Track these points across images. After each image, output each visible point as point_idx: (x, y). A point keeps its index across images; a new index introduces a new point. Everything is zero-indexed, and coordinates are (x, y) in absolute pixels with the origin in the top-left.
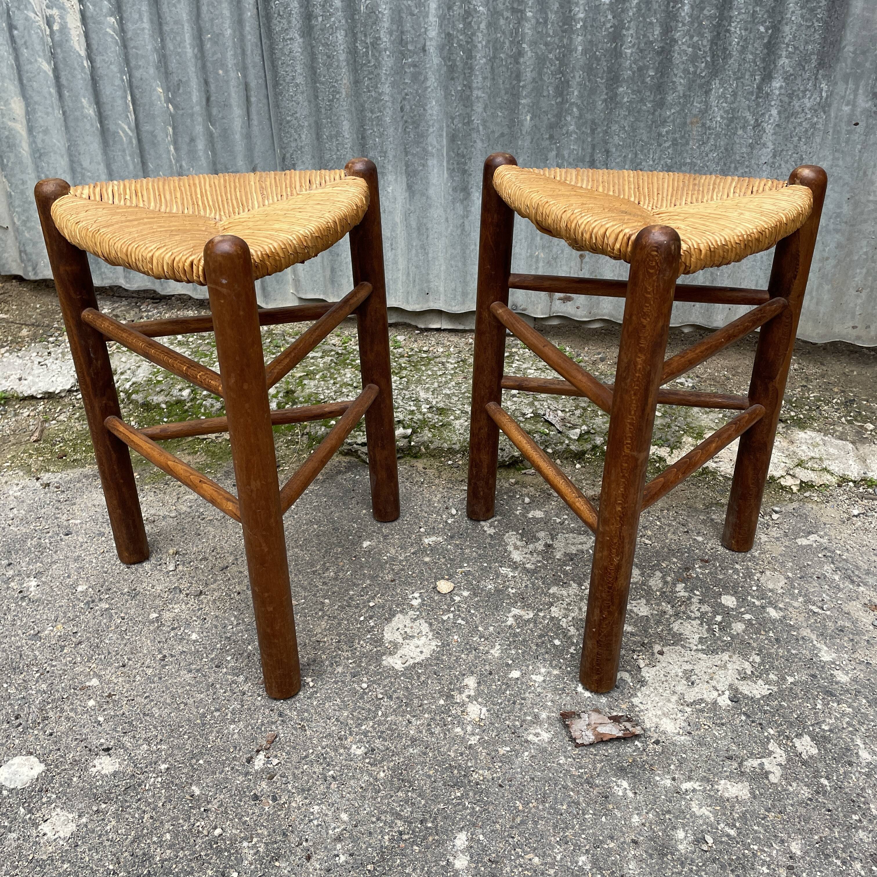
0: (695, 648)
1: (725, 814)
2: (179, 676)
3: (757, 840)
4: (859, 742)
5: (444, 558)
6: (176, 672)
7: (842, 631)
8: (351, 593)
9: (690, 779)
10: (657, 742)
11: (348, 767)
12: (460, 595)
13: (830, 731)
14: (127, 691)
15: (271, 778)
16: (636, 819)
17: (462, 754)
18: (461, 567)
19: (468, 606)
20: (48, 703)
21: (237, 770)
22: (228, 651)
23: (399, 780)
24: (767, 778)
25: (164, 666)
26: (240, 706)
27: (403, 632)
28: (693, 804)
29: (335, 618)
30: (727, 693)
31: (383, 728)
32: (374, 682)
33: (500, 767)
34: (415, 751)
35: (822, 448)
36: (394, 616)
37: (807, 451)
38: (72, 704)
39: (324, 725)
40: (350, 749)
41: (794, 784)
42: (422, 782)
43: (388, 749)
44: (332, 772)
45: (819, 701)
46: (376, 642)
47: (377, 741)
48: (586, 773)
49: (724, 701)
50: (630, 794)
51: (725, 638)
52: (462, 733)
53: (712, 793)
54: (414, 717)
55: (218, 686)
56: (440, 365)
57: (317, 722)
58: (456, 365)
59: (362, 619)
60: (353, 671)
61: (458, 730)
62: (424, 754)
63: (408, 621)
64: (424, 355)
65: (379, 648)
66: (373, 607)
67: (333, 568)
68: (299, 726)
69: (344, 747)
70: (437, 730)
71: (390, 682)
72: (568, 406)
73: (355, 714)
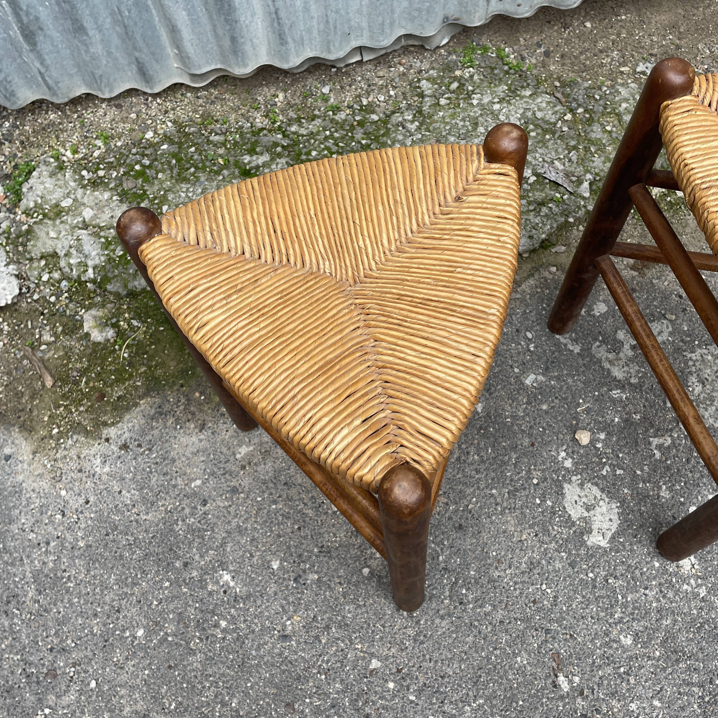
2: (437, 627)
5: (556, 398)
6: (433, 624)
8: (508, 474)
11: (630, 658)
12: (598, 440)
14: (409, 661)
15: (581, 693)
17: (701, 609)
18: (578, 405)
19: (613, 450)
20: (356, 700)
21: (552, 698)
22: (456, 583)
23: (672, 652)
25: (418, 622)
26: (508, 637)
27: (581, 504)
29: (514, 508)
31: (630, 610)
32: (593, 567)
34: (667, 622)
36: (562, 488)
38: (376, 692)
39: (585, 626)
40: (619, 641)
43: (646, 628)
44: (622, 670)
46: (566, 522)
47: (634, 624)
52: (690, 589)
54: (646, 588)
55: (476, 623)
56: (400, 128)
57: (578, 626)
58: (417, 123)
59: (538, 501)
60: (569, 561)
61: (685, 587)
62: (676, 621)
63: (578, 490)
64: (375, 117)
65: (574, 529)
66: (538, 484)
67: (472, 450)
68: (568, 636)
69: (614, 641)
70: (670, 595)
71: (606, 561)
72: (560, 150)
73: (601, 605)
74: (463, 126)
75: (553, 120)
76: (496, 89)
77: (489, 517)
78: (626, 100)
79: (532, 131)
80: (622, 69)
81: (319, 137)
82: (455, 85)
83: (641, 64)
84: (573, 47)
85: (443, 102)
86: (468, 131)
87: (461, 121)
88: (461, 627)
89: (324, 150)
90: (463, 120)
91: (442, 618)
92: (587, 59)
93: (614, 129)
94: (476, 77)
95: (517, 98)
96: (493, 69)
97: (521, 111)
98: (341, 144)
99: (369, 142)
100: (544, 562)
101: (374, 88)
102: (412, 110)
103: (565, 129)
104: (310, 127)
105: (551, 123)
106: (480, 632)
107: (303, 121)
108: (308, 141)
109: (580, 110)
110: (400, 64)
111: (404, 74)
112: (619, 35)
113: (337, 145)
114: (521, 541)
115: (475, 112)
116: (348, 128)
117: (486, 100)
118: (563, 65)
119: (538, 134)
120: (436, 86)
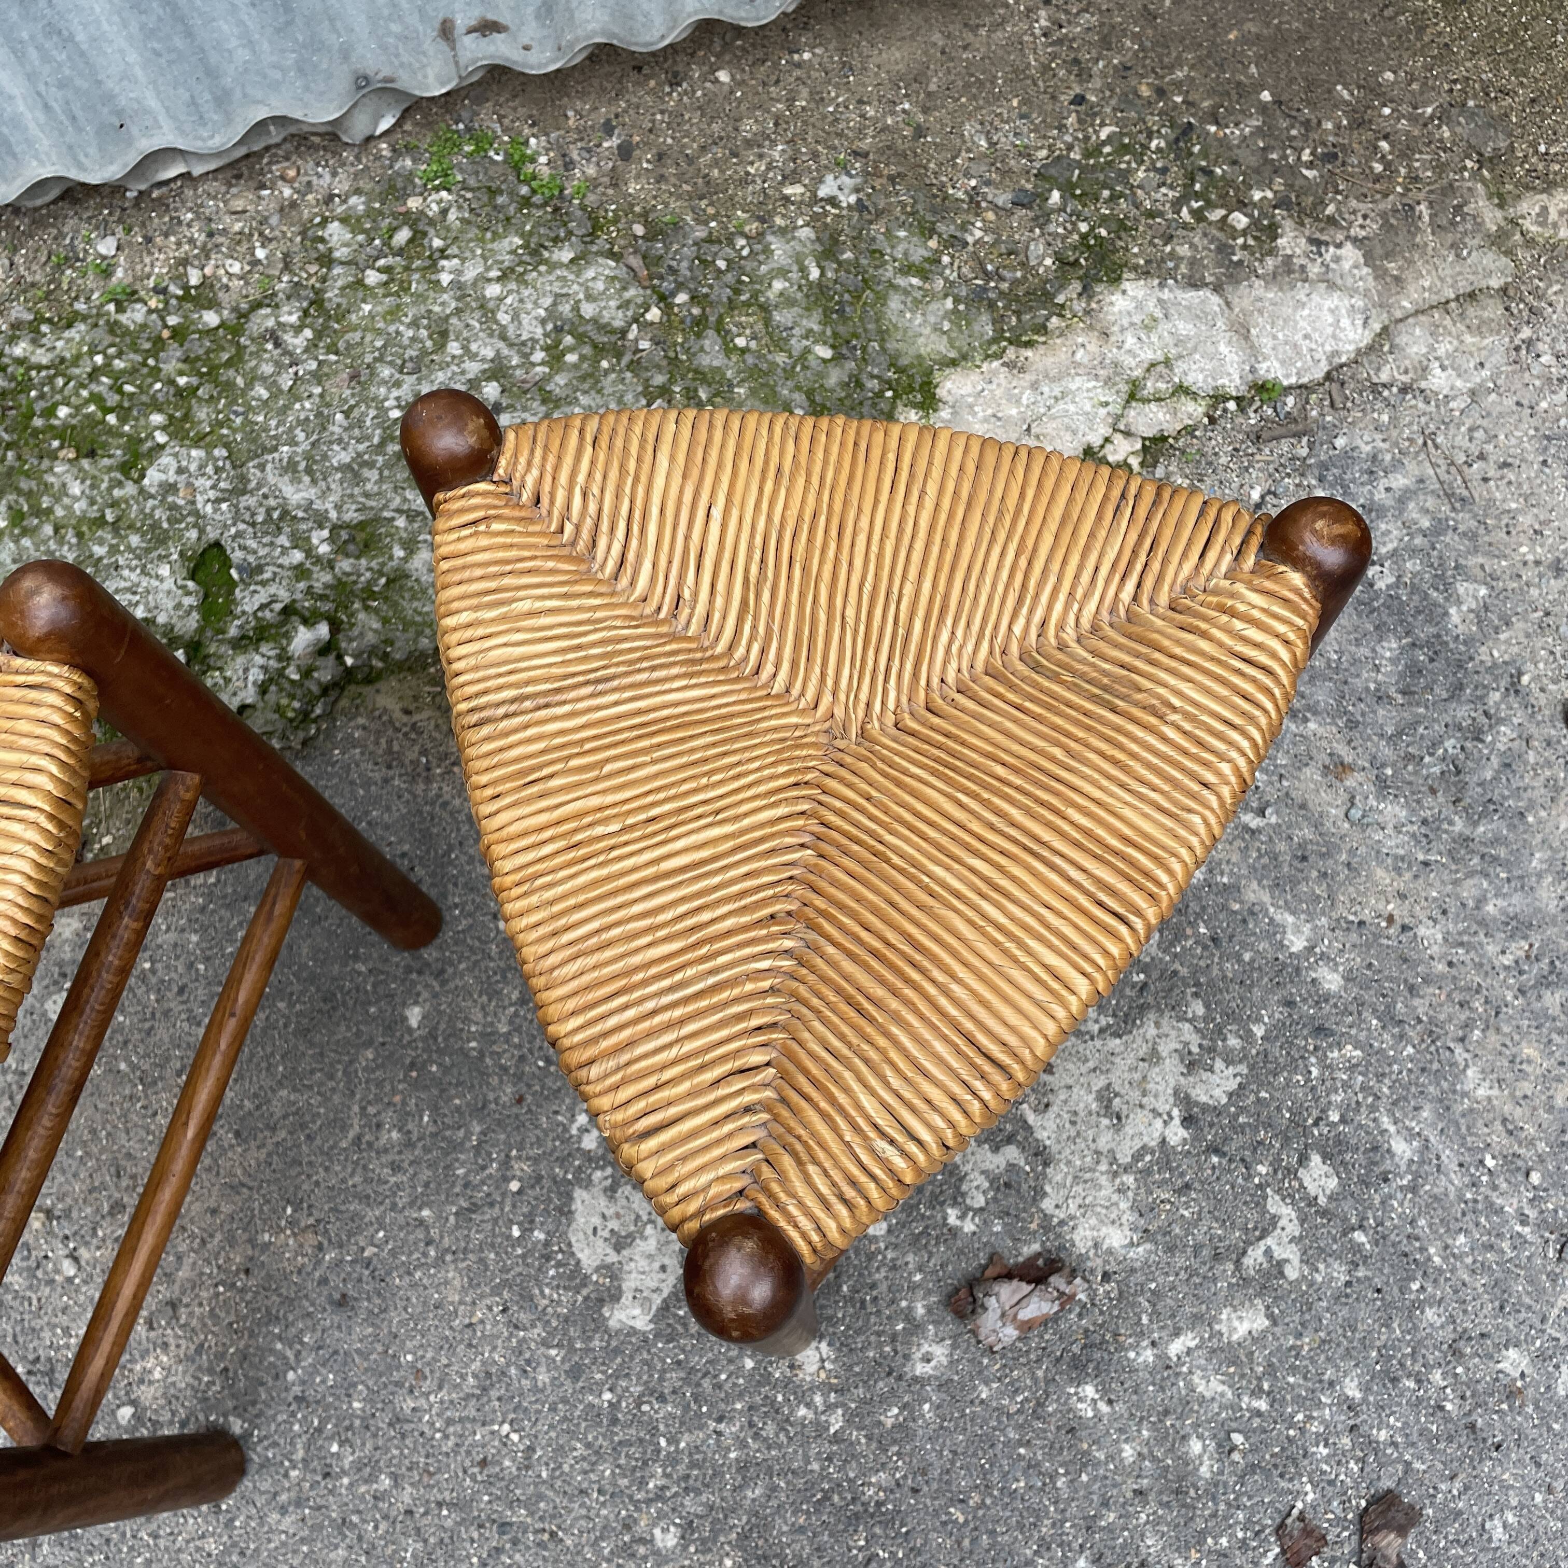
0: (1096, 1027)
1: (1243, 1376)
2: (270, 1531)
3: (1299, 1401)
4: (1386, 1122)
6: (261, 1524)
7: (1304, 858)
8: (460, 1172)
9: (1177, 1333)
10: (1106, 1277)
13: (1343, 1120)
16: (1128, 1452)
17: (829, 1459)
22: (319, 1430)
23: (758, 1558)
24: (1282, 1274)
25: (229, 1524)
26: (420, 1546)
27: (606, 1234)
28: (1196, 1379)
29: (465, 1251)
30: (1176, 1112)
31: (681, 1469)
32: (617, 1376)
33: (898, 1454)
34: (755, 1493)
35: (1164, 327)
36: (570, 1198)
37: (1136, 348)
39: (583, 1512)
40: (652, 1541)
41: (1321, 1267)
42: (797, 1547)
43: (712, 1508)
45: (1313, 1060)
46: (571, 1278)
47: (687, 1501)
48: (1026, 1400)
49: (1177, 1134)
50: (1104, 1407)
51: (1135, 978)
52: (811, 1416)
53: (1214, 1343)
54: (720, 1420)
55: (355, 1519)
56: (269, 346)
57: (570, 1511)
58: (308, 333)
59: (516, 1232)
60: (567, 1366)
61: (802, 1411)
62: (774, 1489)
63: (603, 1201)
64: (211, 318)
65: (585, 1292)
66: (520, 1192)
67: (388, 1117)
68: (546, 1537)
69: (642, 1541)
70: (770, 1430)
71: (645, 1362)
72: (629, 398)
73: (622, 1461)
74: (413, 339)
75: (618, 323)
76: (495, 246)
77: (409, 1273)
78: (783, 273)
79: (571, 349)
80: (788, 190)
81: (77, 371)
82: (403, 236)
83: (829, 178)
84: (687, 134)
85: (372, 277)
86: (424, 352)
87: (409, 326)
88: (322, 1527)
89: (87, 402)
90: (415, 324)
91: (283, 1511)
92: (716, 163)
93: (753, 345)
94: (452, 215)
95: (543, 268)
96: (493, 192)
97: (547, 301)
98: (128, 388)
99: (195, 381)
100: (513, 1371)
101: (221, 239)
102: (299, 298)
103: (644, 345)
104: (60, 344)
105: (613, 332)
106: (360, 1538)
107: (45, 328)
108: (51, 380)
109: (682, 298)
110: (283, 178)
111: (293, 205)
112: (790, 101)
113: (120, 391)
114: (470, 1325)
115: (443, 304)
116: (147, 346)
117: (470, 274)
118: (661, 179)
119: (583, 358)
120: (361, 238)
